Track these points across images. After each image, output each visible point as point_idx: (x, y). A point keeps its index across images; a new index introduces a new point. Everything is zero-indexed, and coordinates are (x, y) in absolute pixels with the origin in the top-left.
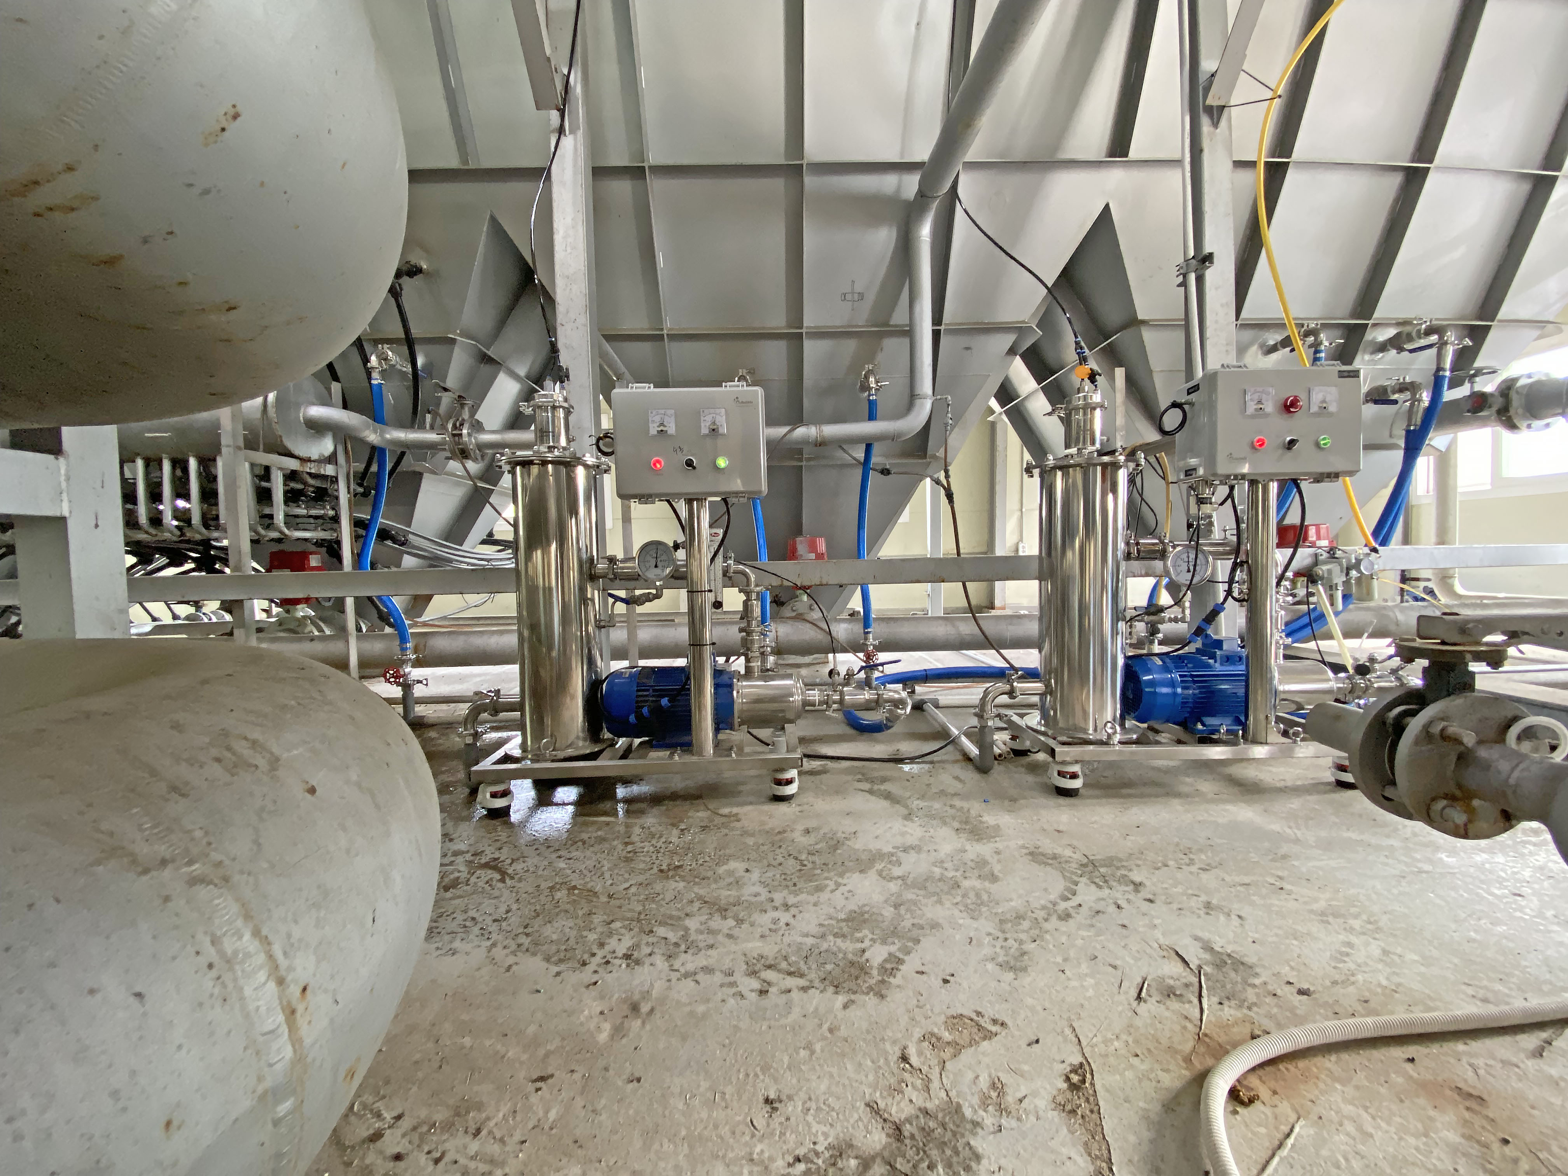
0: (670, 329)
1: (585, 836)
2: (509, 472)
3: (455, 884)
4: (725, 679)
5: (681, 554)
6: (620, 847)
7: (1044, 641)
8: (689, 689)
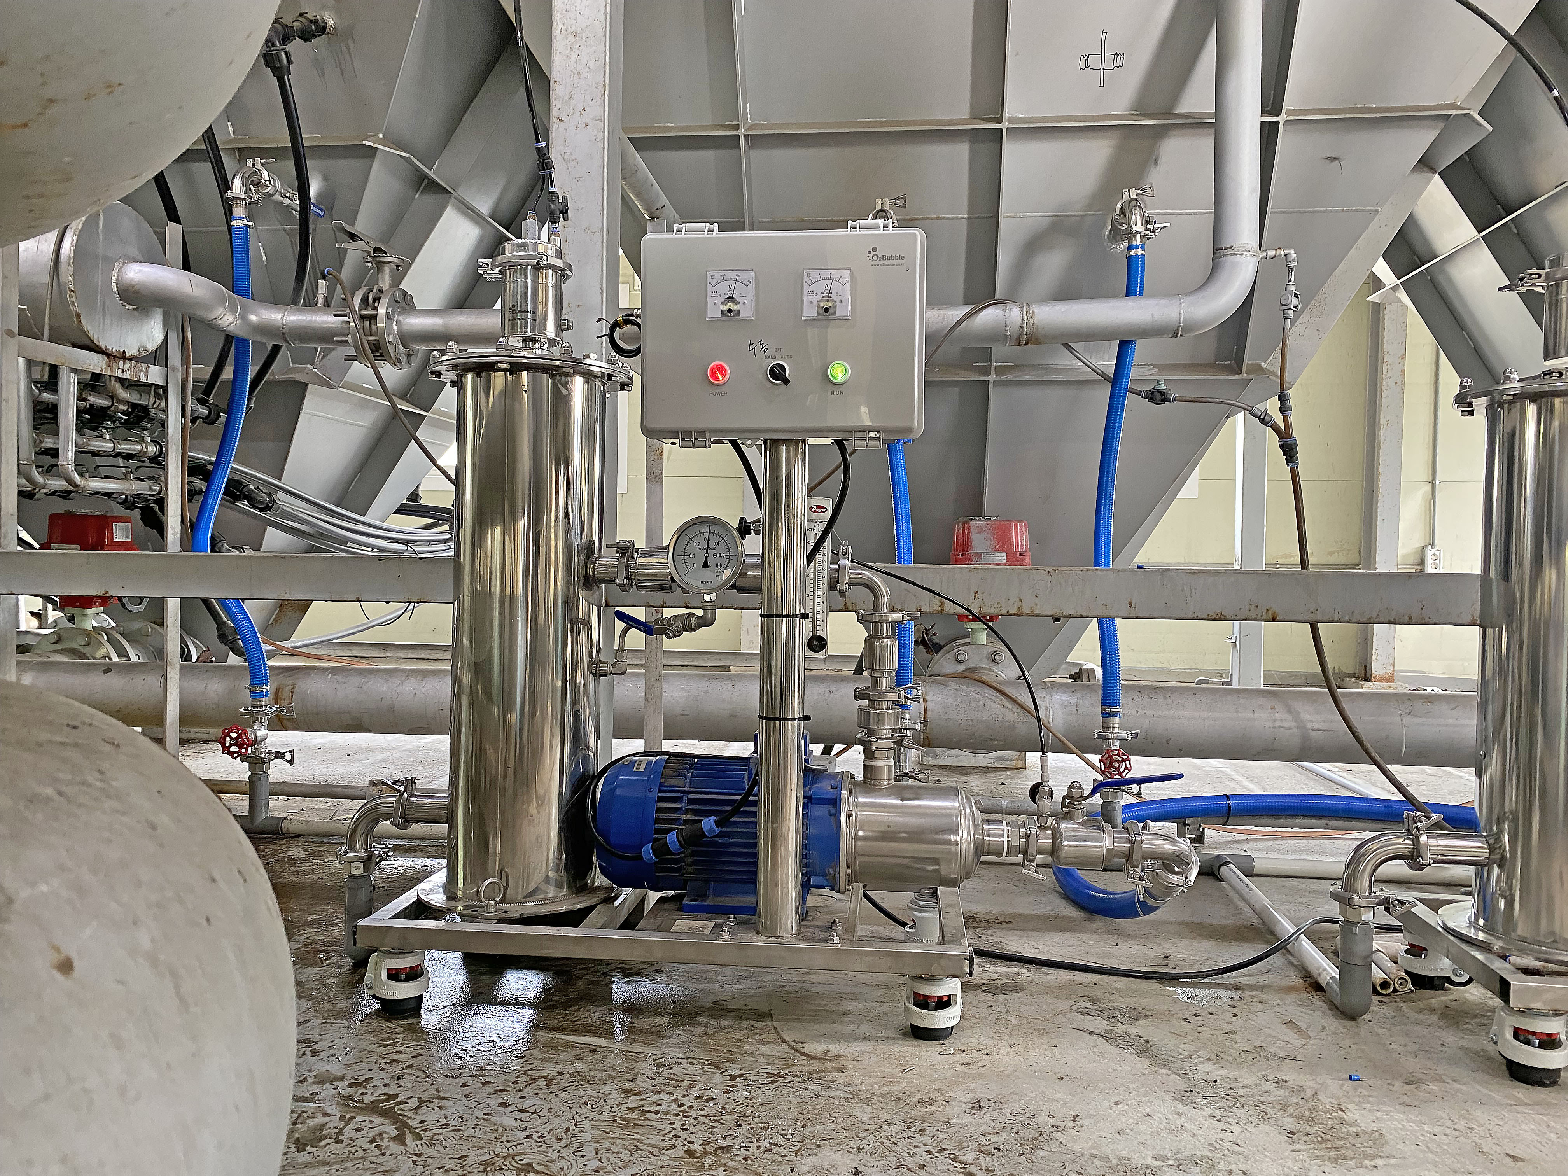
0: (750, 128)
1: (551, 1069)
2: (453, 384)
3: (316, 1137)
4: (825, 787)
5: (752, 544)
6: (616, 1098)
7: (1488, 753)
8: (755, 804)
